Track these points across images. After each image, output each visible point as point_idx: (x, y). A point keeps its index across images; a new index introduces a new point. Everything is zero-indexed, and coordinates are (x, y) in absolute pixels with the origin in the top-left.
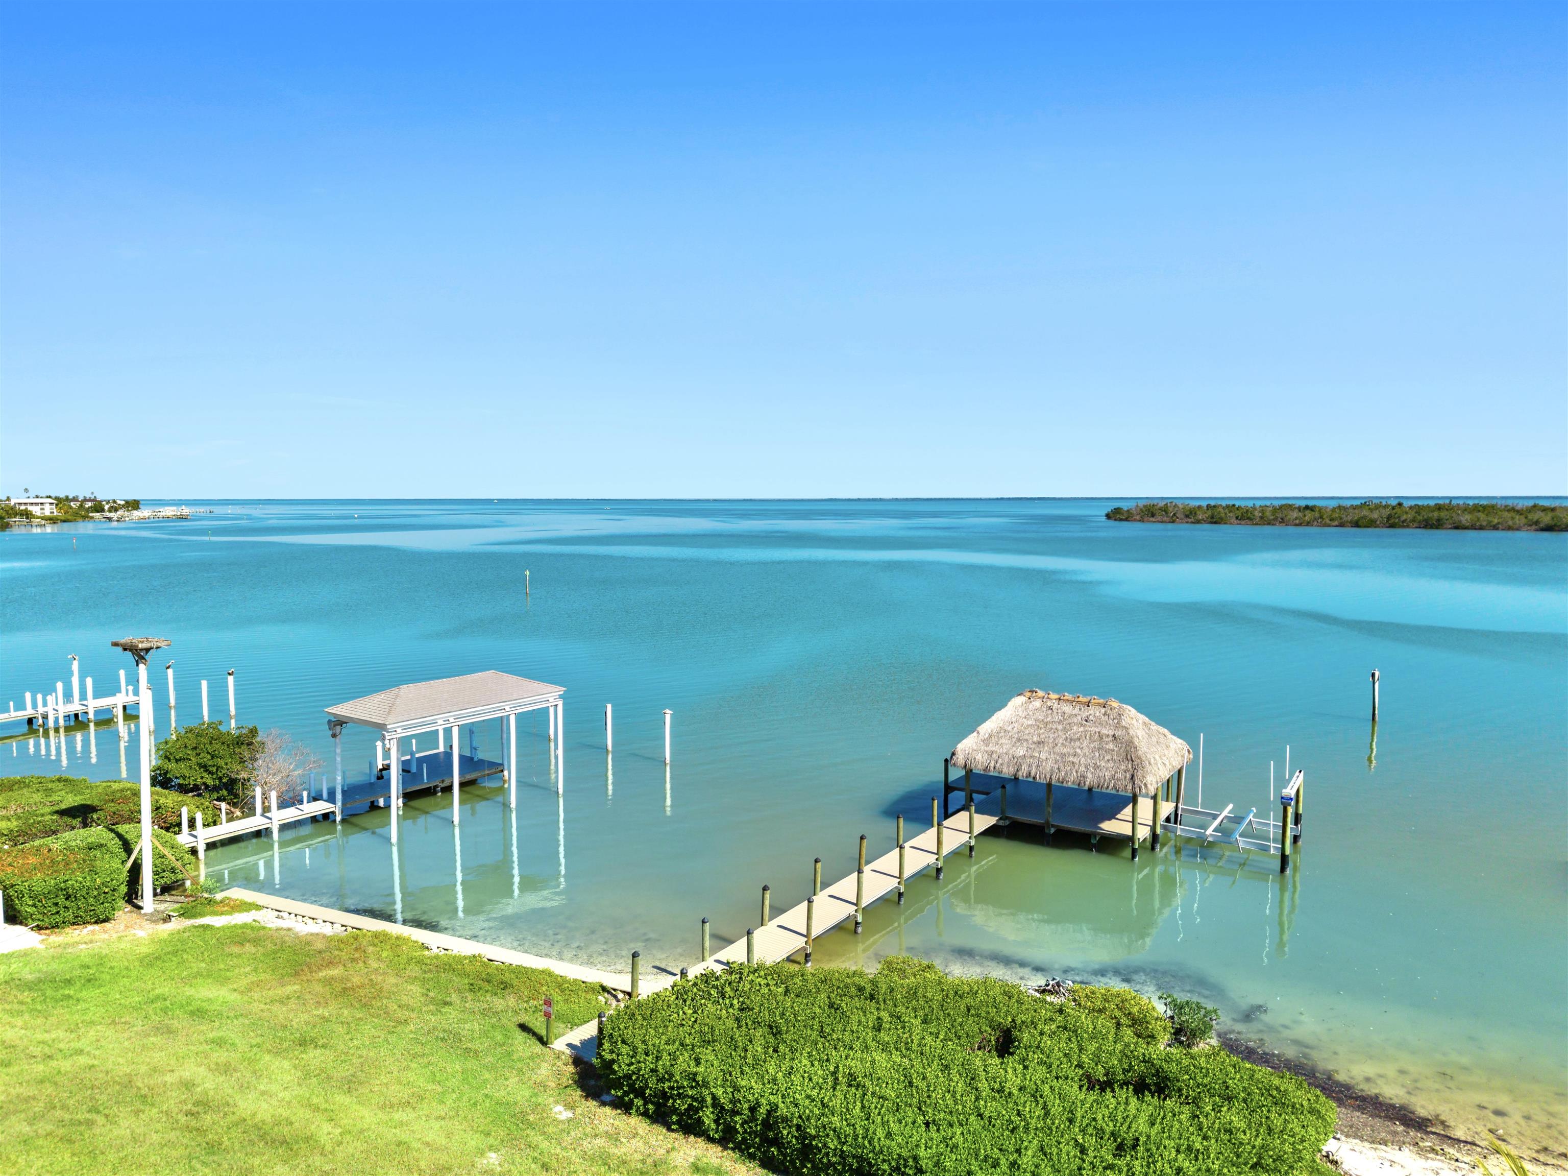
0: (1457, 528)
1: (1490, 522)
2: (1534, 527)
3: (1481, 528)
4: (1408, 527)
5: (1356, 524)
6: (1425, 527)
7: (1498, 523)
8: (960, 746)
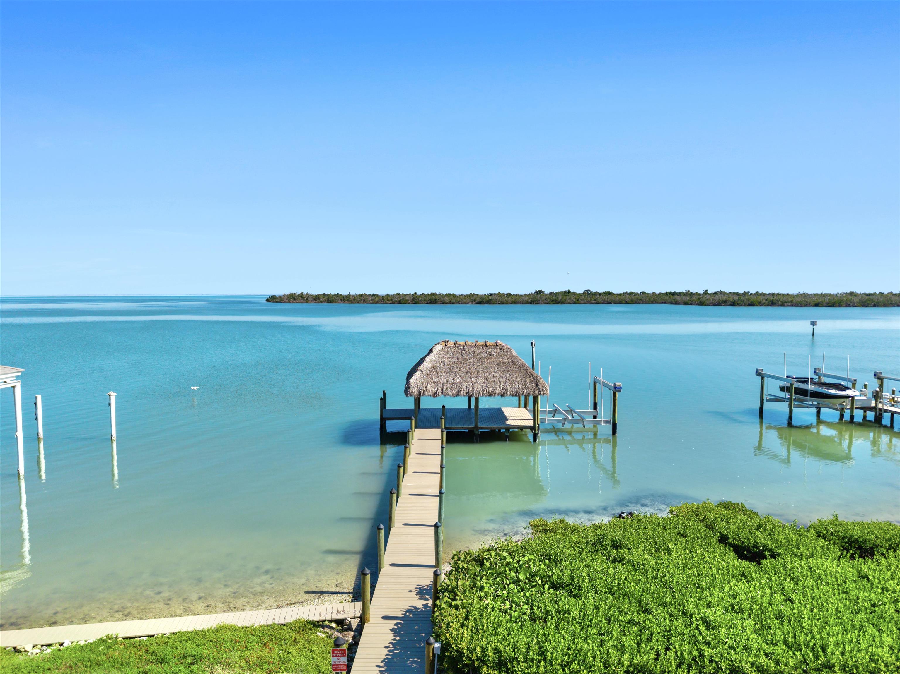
0: (443, 303)
1: (456, 301)
2: (474, 303)
3: (453, 303)
7: (460, 301)
8: (412, 381)
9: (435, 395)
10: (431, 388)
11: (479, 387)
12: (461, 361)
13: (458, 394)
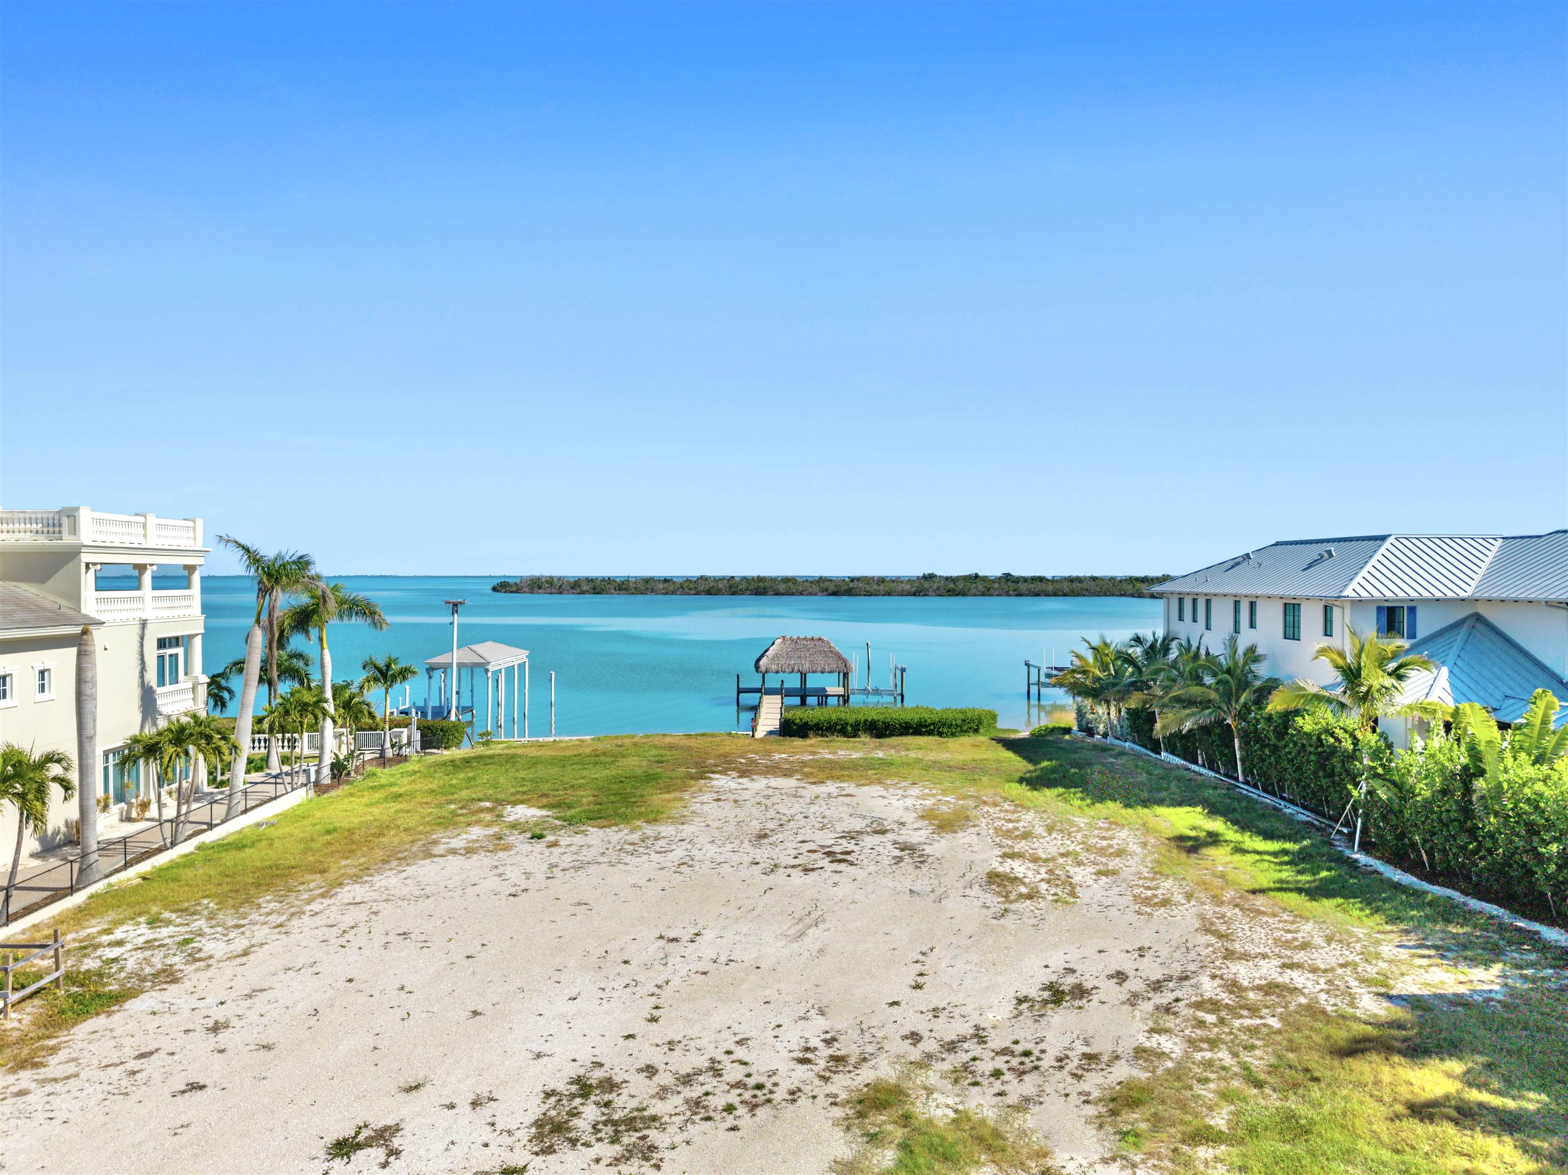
1: (797, 588)
2: (825, 591)
4: (743, 594)
5: (709, 593)
6: (756, 594)
7: (803, 589)
8: (761, 663)
9: (777, 672)
10: (774, 667)
11: (807, 666)
12: (795, 650)
13: (792, 672)
